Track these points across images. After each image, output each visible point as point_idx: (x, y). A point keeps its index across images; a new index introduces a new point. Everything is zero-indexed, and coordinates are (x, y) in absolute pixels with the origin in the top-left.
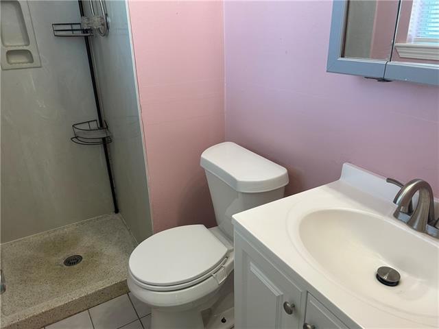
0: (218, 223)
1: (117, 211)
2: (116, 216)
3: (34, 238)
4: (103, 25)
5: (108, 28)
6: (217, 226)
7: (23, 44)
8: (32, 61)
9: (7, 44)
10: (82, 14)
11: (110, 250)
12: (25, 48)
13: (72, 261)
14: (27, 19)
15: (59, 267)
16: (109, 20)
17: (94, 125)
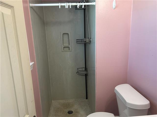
0: (120, 115)
1: (87, 98)
2: (86, 100)
3: (61, 101)
4: (89, 41)
5: (90, 42)
6: (119, 116)
7: (68, 45)
8: (69, 50)
9: (64, 45)
10: (85, 37)
11: (82, 112)
12: (68, 46)
13: (70, 112)
14: (70, 38)
15: (66, 113)
16: (91, 40)
17: (84, 69)
